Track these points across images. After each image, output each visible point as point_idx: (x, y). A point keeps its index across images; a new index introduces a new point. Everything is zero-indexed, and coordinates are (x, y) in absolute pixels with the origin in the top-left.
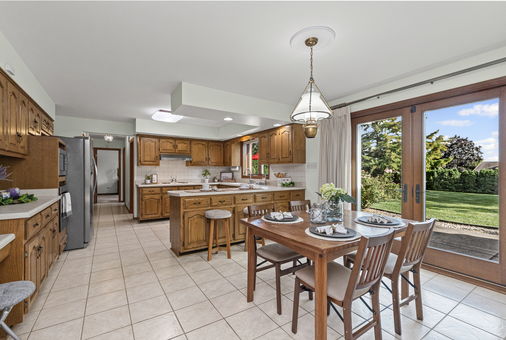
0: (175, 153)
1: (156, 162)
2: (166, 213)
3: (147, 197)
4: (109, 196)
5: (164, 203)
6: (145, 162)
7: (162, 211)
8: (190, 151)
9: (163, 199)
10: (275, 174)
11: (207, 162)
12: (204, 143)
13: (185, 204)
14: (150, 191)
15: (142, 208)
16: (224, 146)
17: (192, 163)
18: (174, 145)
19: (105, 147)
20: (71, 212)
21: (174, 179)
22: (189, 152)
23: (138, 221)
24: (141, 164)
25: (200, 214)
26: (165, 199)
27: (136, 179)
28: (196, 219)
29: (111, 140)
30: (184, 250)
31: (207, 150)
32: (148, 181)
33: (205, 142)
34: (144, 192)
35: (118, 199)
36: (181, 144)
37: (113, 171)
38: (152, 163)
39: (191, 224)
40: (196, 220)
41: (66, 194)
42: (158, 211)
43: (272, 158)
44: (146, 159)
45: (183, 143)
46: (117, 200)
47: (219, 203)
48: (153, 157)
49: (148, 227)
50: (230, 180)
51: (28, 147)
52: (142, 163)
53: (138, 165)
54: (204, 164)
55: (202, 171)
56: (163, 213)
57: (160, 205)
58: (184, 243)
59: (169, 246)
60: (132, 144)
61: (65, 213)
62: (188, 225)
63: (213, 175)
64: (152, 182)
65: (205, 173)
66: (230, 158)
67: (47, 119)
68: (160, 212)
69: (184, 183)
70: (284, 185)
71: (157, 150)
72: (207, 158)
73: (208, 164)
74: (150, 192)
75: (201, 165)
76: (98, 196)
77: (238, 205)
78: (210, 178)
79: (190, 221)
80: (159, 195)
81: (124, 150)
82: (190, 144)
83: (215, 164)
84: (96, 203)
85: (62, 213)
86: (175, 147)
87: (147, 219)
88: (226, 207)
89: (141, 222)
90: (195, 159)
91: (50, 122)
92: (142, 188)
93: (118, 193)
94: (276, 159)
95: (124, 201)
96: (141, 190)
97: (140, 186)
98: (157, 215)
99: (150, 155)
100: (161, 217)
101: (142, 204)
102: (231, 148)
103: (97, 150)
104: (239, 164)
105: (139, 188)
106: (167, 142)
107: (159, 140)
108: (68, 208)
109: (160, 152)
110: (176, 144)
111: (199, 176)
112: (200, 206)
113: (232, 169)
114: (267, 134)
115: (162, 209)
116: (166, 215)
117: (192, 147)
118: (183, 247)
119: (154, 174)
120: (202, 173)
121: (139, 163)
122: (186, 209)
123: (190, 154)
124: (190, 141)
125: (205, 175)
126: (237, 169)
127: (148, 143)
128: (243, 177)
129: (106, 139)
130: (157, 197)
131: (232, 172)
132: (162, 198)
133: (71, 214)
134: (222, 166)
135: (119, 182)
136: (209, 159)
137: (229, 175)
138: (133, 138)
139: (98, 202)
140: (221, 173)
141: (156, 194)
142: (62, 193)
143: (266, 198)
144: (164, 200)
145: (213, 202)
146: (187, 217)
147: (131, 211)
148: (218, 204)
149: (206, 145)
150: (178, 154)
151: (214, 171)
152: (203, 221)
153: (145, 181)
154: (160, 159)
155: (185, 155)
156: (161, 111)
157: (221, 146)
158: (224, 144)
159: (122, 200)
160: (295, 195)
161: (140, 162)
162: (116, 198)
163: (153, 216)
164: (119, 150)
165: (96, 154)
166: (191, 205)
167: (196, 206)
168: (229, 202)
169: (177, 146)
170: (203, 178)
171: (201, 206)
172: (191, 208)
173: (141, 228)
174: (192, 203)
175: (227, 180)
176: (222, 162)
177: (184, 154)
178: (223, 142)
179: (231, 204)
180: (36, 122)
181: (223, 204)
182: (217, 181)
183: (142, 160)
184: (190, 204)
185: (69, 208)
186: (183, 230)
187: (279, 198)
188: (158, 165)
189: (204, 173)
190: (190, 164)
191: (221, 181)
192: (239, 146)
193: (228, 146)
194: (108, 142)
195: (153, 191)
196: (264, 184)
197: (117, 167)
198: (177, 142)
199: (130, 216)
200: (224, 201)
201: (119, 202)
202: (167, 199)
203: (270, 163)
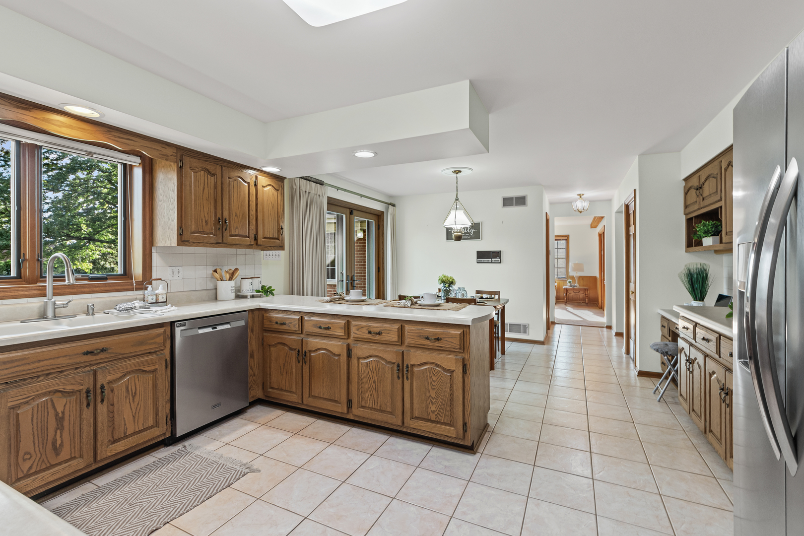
43: (236, 233)
203: (226, 244)
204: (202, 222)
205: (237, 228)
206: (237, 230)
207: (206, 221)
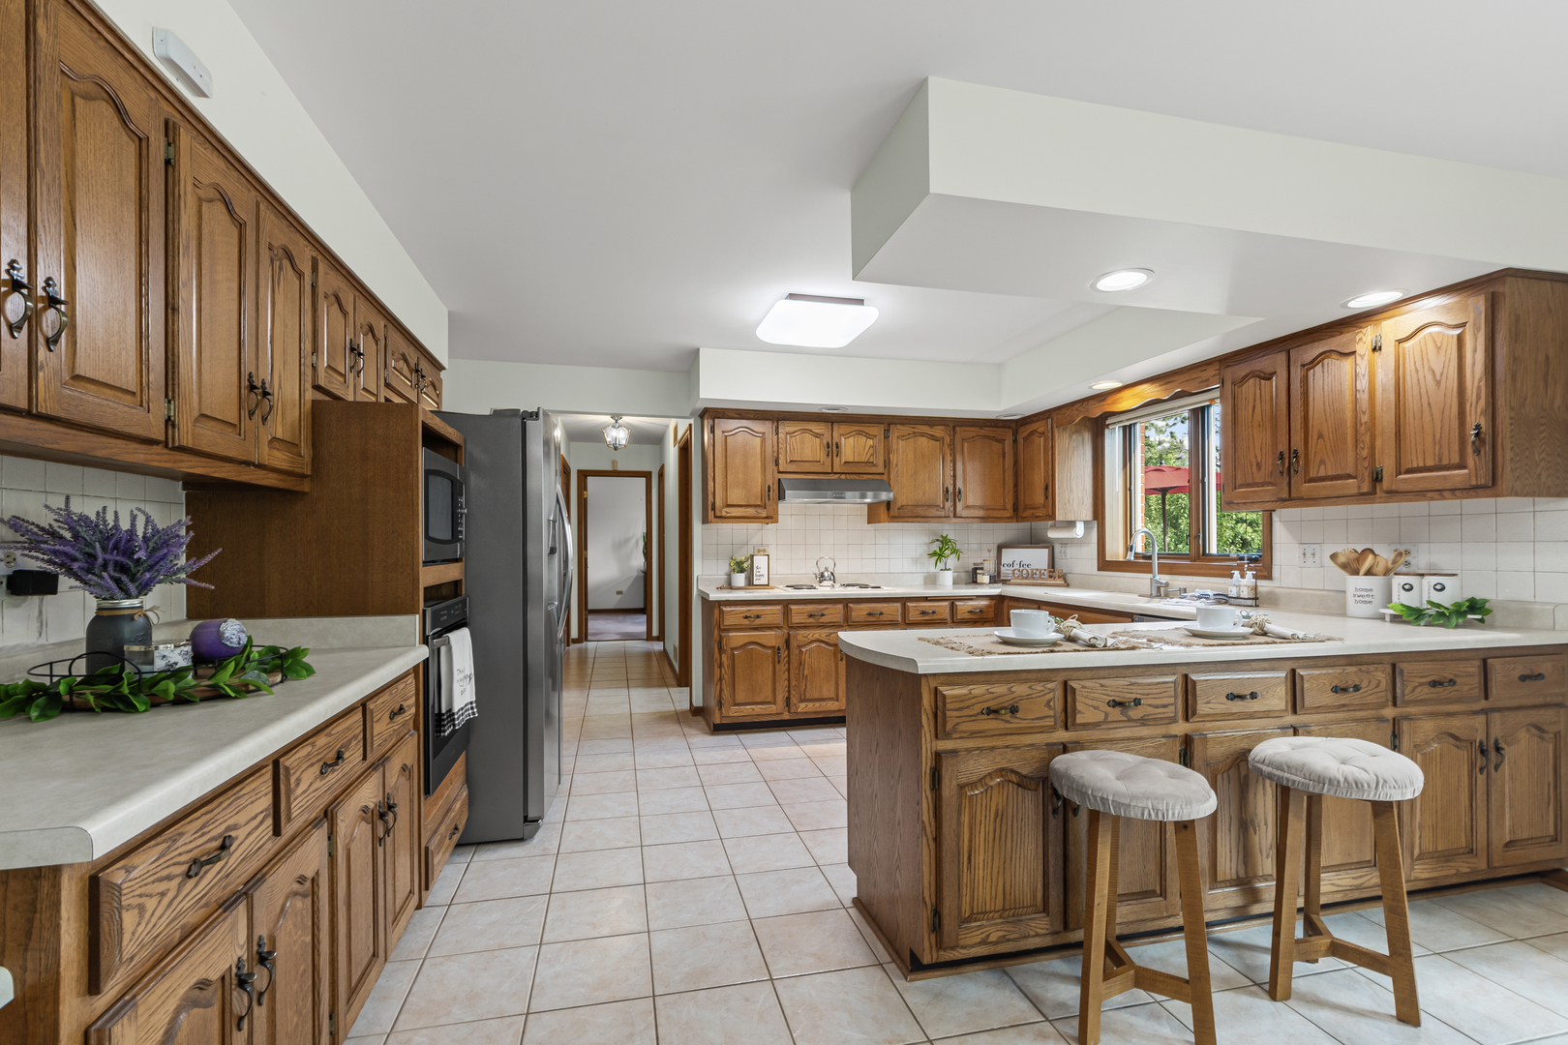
0: (833, 473)
1: (765, 508)
2: (802, 701)
3: (737, 638)
4: (620, 617)
5: (794, 663)
6: (727, 510)
7: (789, 692)
8: (887, 463)
9: (791, 646)
10: (1334, 557)
11: (949, 504)
12: (938, 431)
13: (944, 715)
14: (746, 617)
15: (721, 679)
16: (1015, 441)
17: (894, 511)
18: (828, 444)
19: (609, 468)
20: (472, 708)
21: (826, 570)
22: (881, 469)
23: (708, 725)
24: (715, 517)
25: (1015, 766)
26: (799, 647)
27: (698, 569)
28: (995, 791)
29: (624, 442)
30: (941, 953)
31: (949, 458)
32: (740, 579)
33: (942, 428)
34: (728, 621)
35: (643, 628)
36: (851, 440)
37: (633, 541)
38: (751, 512)
39: (972, 818)
40: (997, 800)
41: (454, 636)
42: (774, 690)
43: (1322, 473)
44: (733, 499)
45: (860, 433)
46: (642, 633)
47: (1110, 710)
48: (757, 489)
49: (741, 753)
50: (1040, 578)
51: (315, 443)
52: (718, 514)
53: (705, 520)
54: (938, 513)
55: (927, 541)
56: (794, 700)
57: (782, 667)
58: (937, 913)
59: (848, 885)
60: (685, 451)
61: (450, 713)
62: (959, 823)
63: (971, 561)
64: (750, 583)
65: (940, 549)
66: (1047, 488)
67: (413, 356)
68: (781, 697)
69: (866, 587)
70: (1414, 616)
71: (771, 466)
72: (951, 489)
73: (952, 515)
74: (746, 622)
75: (924, 518)
76: (589, 617)
77: (1209, 725)
78: (955, 568)
79: (966, 803)
80: (779, 632)
81: (661, 475)
82: (886, 437)
83: (981, 513)
84: (586, 640)
85: (440, 714)
86: (832, 449)
87: (735, 721)
88: (1145, 731)
89: (719, 729)
90: (901, 492)
91: (424, 366)
92: (720, 603)
93: (645, 610)
94: (1349, 477)
95: (661, 638)
96: (716, 612)
97: (715, 596)
98: (772, 709)
99: (743, 483)
100: (786, 716)
101: (721, 666)
102: (1053, 447)
103: (586, 477)
104: (1087, 512)
105: (709, 605)
106: (804, 431)
107: (777, 428)
108: (462, 694)
109: (781, 470)
110: (836, 439)
111: (916, 561)
112: (1015, 724)
113: (1052, 534)
114: (1281, 358)
115: (789, 687)
116: (802, 707)
117: (894, 447)
118: (933, 936)
119: (759, 551)
120: (925, 547)
121: (711, 514)
122: (947, 736)
123: (885, 477)
124: (886, 423)
125: (939, 555)
126: (1079, 530)
127: (740, 438)
128: (1105, 565)
129: (608, 440)
130: (771, 638)
131: (1049, 545)
132: (788, 642)
133: (473, 713)
134: (1009, 519)
135: (647, 574)
136: (957, 494)
137: (1037, 558)
138: (690, 425)
139: (589, 638)
140: (1000, 548)
141: (770, 628)
142: (437, 632)
143: (1357, 688)
144: (795, 651)
145: (1079, 706)
146: (954, 783)
147: (684, 680)
148: (1107, 715)
149: (947, 439)
150: (843, 477)
151: (977, 542)
152: (1029, 806)
153: (729, 576)
154: (781, 497)
155: (869, 480)
156: (792, 296)
157: (1001, 441)
158: (1015, 433)
159: (655, 633)
160: (1517, 673)
161: (714, 509)
162: (638, 625)
163: (758, 709)
164: (647, 475)
165: (586, 489)
166: (973, 718)
167: (1000, 725)
168: (1165, 706)
169: (837, 447)
170: (930, 566)
171: (1025, 724)
172: (973, 734)
173: (718, 756)
174: (977, 708)
175: (1030, 577)
176: (1010, 506)
177: (866, 477)
178: (1014, 426)
179: (1173, 720)
180: (354, 350)
181: (1130, 720)
182: (986, 579)
183: (719, 503)
184: (966, 712)
185: (462, 692)
186: (932, 845)
187: (1426, 689)
188: (772, 518)
189: (936, 547)
190: (884, 513)
191: (1005, 582)
192: (1087, 437)
193: (1035, 438)
194: (616, 449)
195: (758, 617)
196: (1250, 602)
197: (642, 529)
198: (839, 430)
199: (679, 699)
200: (1137, 702)
201: (647, 640)
202: (808, 648)
203: (1301, 499)
204: (1252, 467)
205: (1322, 462)
206: (1322, 467)
207: (1258, 464)
